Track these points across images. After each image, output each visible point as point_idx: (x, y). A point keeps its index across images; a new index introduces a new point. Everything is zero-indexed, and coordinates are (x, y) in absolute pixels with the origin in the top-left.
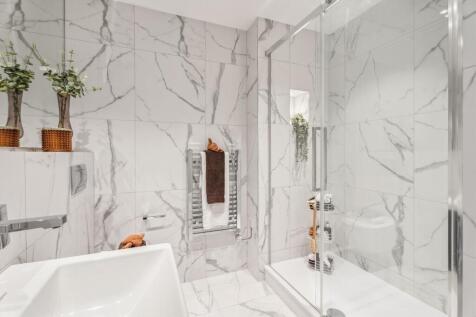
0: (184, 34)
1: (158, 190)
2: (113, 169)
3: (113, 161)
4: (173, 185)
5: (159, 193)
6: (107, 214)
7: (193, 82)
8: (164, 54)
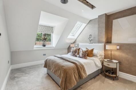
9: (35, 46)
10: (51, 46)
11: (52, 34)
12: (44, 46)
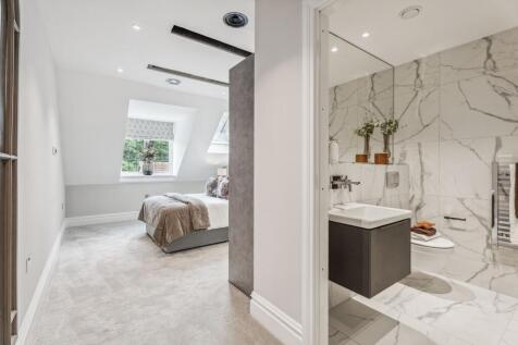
0: (491, 52)
1: (461, 197)
2: (422, 177)
3: (422, 170)
4: (477, 195)
5: (462, 200)
6: (418, 208)
7: (504, 94)
8: (467, 80)
9: (123, 174)
10: (167, 174)
11: (170, 142)
12: (148, 173)
